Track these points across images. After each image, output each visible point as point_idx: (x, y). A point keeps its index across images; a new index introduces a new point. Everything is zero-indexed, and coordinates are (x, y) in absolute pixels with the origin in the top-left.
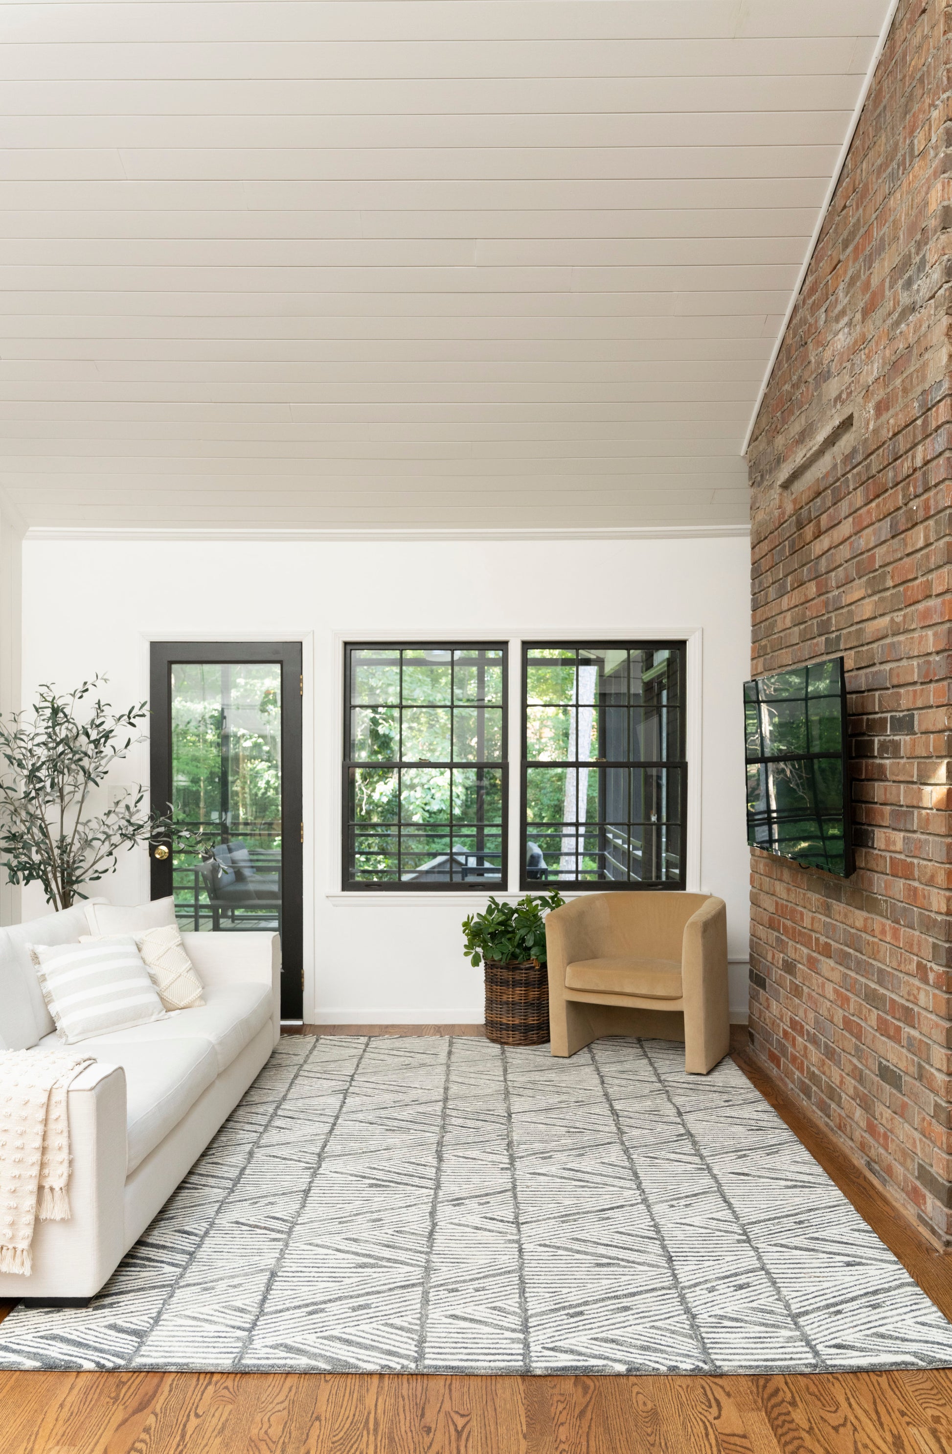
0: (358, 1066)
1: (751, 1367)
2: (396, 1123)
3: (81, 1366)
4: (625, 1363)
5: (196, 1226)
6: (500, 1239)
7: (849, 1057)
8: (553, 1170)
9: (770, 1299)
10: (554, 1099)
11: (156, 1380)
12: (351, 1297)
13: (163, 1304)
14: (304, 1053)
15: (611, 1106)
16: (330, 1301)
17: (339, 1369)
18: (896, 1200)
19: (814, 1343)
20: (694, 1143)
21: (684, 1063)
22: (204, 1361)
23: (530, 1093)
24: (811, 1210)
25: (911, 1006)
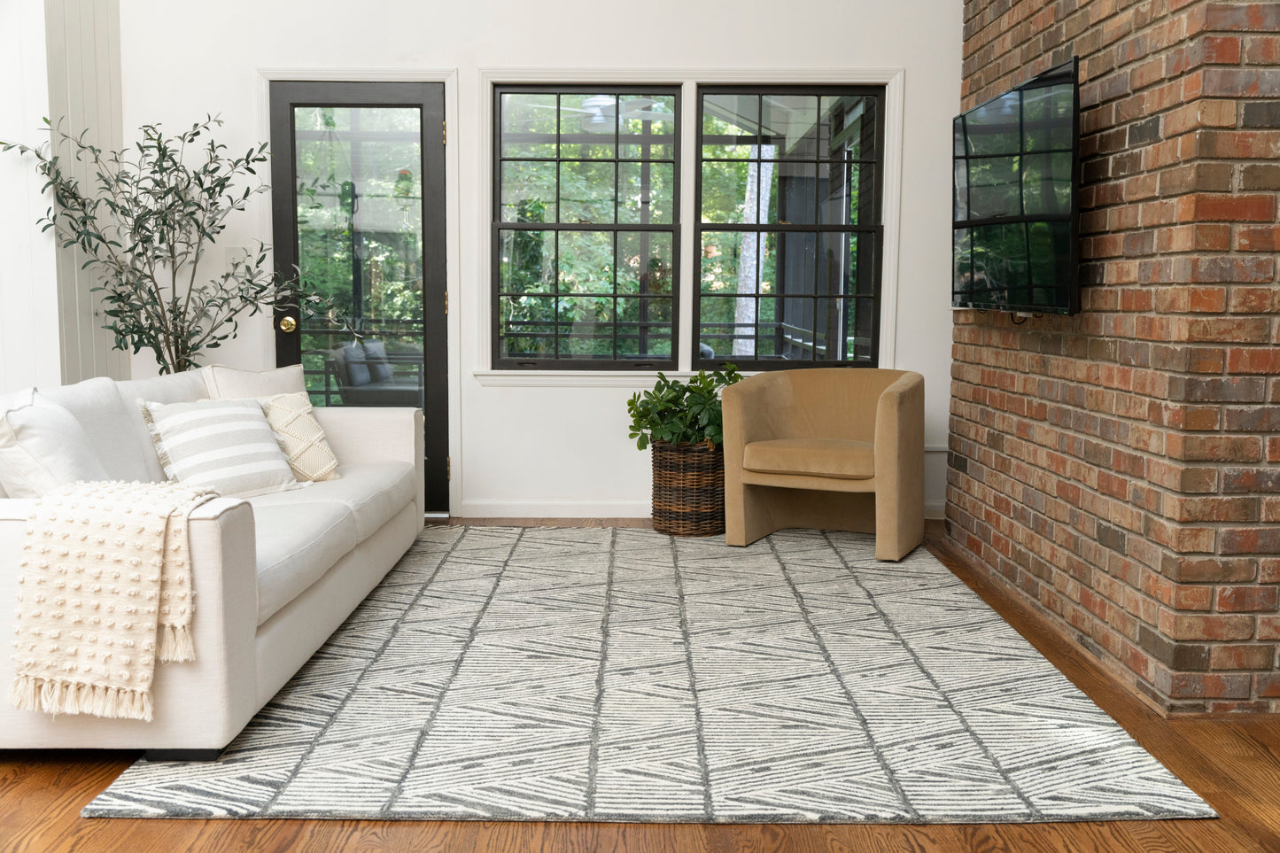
0: (511, 553)
1: (957, 816)
2: (555, 603)
3: (211, 813)
4: (818, 811)
5: (336, 691)
6: (675, 704)
7: (1063, 526)
8: (732, 644)
9: (977, 757)
10: (732, 583)
11: (295, 827)
12: (511, 754)
13: (302, 759)
14: (450, 542)
15: (794, 589)
16: (488, 757)
17: (500, 817)
18: (1113, 671)
19: (1026, 795)
20: (887, 622)
21: (874, 552)
22: (348, 809)
23: (705, 578)
24: (1018, 680)
25: (1139, 454)
